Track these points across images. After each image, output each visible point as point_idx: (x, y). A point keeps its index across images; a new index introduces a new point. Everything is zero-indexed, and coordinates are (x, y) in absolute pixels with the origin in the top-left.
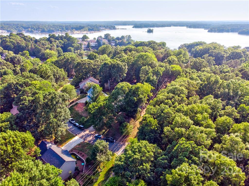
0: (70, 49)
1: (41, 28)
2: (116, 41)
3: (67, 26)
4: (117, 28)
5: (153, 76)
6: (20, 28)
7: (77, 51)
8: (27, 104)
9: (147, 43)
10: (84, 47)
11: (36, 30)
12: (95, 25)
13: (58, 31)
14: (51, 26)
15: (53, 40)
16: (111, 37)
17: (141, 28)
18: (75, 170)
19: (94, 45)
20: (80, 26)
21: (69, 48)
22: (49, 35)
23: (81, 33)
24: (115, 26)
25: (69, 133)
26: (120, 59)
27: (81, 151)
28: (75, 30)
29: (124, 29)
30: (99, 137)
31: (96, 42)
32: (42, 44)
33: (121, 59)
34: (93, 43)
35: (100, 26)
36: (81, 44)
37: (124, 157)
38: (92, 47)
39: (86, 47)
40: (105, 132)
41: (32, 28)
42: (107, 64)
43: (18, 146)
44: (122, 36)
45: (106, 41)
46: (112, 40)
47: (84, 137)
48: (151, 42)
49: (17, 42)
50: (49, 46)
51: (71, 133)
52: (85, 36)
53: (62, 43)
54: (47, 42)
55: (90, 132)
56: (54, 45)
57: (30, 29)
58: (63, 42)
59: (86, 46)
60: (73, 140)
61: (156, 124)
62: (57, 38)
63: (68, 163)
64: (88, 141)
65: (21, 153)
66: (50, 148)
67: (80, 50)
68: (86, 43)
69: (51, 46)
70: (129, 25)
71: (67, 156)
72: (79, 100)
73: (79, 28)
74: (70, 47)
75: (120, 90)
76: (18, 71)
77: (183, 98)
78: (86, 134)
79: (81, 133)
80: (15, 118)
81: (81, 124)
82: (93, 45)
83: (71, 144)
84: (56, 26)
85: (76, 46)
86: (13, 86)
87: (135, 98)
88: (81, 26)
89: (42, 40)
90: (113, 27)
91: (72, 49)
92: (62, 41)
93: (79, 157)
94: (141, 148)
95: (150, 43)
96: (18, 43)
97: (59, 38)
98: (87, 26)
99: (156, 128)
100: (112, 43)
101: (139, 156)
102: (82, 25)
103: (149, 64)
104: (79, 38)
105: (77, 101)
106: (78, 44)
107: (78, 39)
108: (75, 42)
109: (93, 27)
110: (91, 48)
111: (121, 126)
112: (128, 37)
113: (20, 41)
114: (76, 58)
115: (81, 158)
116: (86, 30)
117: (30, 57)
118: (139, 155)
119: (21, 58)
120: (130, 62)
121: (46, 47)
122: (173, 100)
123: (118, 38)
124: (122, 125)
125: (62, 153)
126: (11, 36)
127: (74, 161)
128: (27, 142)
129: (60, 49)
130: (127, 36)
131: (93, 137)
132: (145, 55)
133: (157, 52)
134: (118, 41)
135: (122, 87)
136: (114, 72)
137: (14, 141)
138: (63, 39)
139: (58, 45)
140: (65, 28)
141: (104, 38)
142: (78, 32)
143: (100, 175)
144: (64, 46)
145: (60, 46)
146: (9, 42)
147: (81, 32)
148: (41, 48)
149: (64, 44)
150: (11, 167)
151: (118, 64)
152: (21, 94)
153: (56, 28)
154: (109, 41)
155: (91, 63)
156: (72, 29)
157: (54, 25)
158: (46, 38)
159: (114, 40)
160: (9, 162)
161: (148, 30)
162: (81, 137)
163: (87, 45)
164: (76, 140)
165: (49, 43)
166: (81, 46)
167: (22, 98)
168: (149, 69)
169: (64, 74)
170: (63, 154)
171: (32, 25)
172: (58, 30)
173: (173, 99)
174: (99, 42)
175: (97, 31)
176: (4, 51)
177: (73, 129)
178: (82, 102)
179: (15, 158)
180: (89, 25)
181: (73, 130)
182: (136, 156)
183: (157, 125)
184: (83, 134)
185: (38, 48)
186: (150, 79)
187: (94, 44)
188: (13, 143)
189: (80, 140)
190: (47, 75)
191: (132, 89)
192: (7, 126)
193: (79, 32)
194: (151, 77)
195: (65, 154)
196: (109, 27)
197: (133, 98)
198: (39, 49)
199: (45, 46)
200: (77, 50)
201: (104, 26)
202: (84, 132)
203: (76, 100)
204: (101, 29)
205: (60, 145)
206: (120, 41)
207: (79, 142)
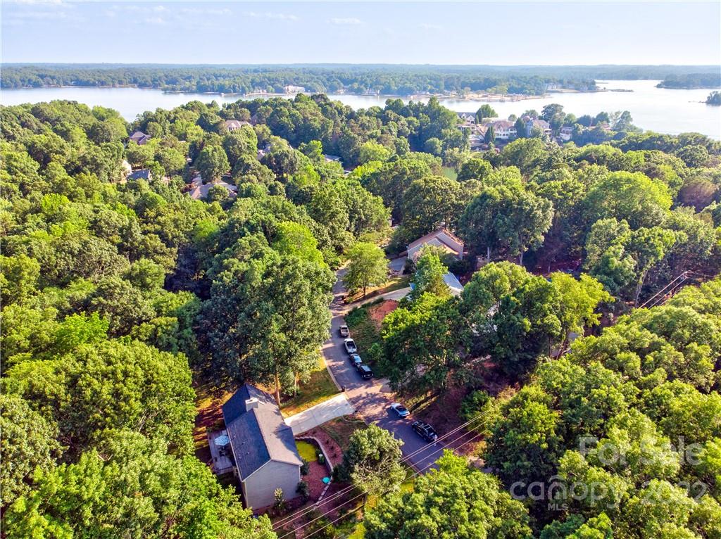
0: (434, 143)
1: (383, 81)
2: (577, 129)
3: (452, 78)
4: (602, 88)
5: (624, 256)
6: (334, 81)
7: (451, 150)
8: (228, 280)
9: (673, 140)
10: (475, 141)
11: (371, 87)
12: (532, 78)
13: (424, 93)
14: (409, 78)
15: (392, 114)
16: (563, 114)
17: (688, 88)
18: (297, 491)
19: (506, 137)
20: (486, 80)
21: (431, 140)
22: (388, 102)
23: (486, 98)
24: (596, 81)
25: (328, 381)
26: (542, 186)
27: (336, 440)
28: (469, 89)
29: (623, 91)
30: (400, 413)
31: (512, 128)
32: (361, 126)
33: (544, 186)
34: (504, 131)
35: (548, 81)
36: (466, 132)
37: (399, 509)
38: (498, 142)
39: (482, 141)
40: (422, 405)
41: (362, 82)
42: (490, 197)
43: (129, 389)
44: (599, 113)
45: (544, 127)
46: (565, 125)
47: (361, 401)
48: (689, 139)
49: (304, 117)
50: (376, 132)
51: (334, 380)
52: (486, 109)
53: (413, 125)
54: (374, 121)
55: (383, 392)
56: (392, 129)
57: (356, 86)
58: (416, 122)
59: (483, 139)
60: (329, 401)
61: (549, 430)
62: (404, 112)
63: (277, 465)
64: (365, 418)
65: (131, 408)
66: (252, 409)
67: (461, 147)
68: (482, 130)
69: (383, 132)
70: (646, 78)
71: (285, 445)
72: (393, 290)
73: (483, 82)
74: (435, 136)
75: (483, 286)
76: (280, 189)
77: (698, 357)
78: (371, 394)
79: (358, 388)
80: (197, 311)
81: (370, 361)
82: (504, 135)
83: (320, 412)
84: (422, 76)
85: (450, 135)
86: (237, 228)
87: (527, 322)
88: (488, 79)
89: (364, 115)
90: (587, 83)
91: (439, 143)
92: (415, 119)
93: (324, 455)
94: (456, 496)
95: (687, 139)
96: (305, 119)
97: (411, 112)
98: (508, 81)
99: (545, 446)
100: (564, 132)
101: (437, 522)
102: (494, 77)
103: (634, 212)
104: (468, 114)
105: (386, 293)
106: (457, 131)
107: (464, 115)
108: (449, 124)
109: (523, 84)
110: (492, 145)
111: (467, 400)
112: (620, 116)
113: (312, 114)
114: (426, 170)
115: (328, 460)
116: (501, 92)
117: (322, 156)
118: (438, 519)
119: (298, 158)
120: (572, 198)
121: (369, 133)
122: (650, 358)
123: (585, 121)
124: (470, 398)
125: (276, 433)
126: (298, 102)
127: (297, 466)
128: (155, 382)
129: (404, 141)
130: (617, 113)
131: (384, 408)
132: (628, 181)
133: (699, 173)
134: (582, 129)
135: (494, 277)
136: (505, 223)
137: (126, 374)
138: (421, 114)
139: (403, 131)
140: (443, 84)
141: (541, 118)
142: (477, 96)
143: (353, 531)
144: (420, 135)
145: (407, 132)
146: (287, 117)
147: (487, 96)
148: (356, 136)
149: (419, 129)
150: (98, 437)
151: (523, 200)
152: (228, 252)
153: (421, 83)
154: (555, 126)
155: (451, 189)
156: (462, 88)
157: (419, 74)
158: (378, 111)
159: (570, 125)
160: (99, 424)
161: (709, 98)
162: (353, 401)
163: (484, 134)
164: (338, 405)
165: (381, 123)
166: (466, 137)
167: (226, 261)
168: (621, 230)
169: (383, 212)
170: (278, 437)
171: (364, 74)
172: (425, 89)
173: (652, 353)
174: (521, 127)
175: (533, 94)
176: (272, 137)
177: (343, 371)
178: (395, 299)
179: (113, 418)
180: (513, 78)
181: (341, 374)
182: (425, 520)
183: (553, 434)
184: (362, 391)
185: (348, 135)
186: (610, 265)
187: (506, 133)
188: (120, 376)
189: (346, 408)
190: (330, 209)
191: (524, 289)
192: (169, 328)
193: (480, 96)
194: (615, 259)
195: (282, 438)
196: (577, 85)
197: (520, 320)
198: (351, 138)
199: (366, 130)
200: (452, 147)
201: (561, 82)
202: (367, 388)
203: (387, 290)
204: (550, 89)
205: (295, 407)
206: (590, 129)
207: (341, 414)
